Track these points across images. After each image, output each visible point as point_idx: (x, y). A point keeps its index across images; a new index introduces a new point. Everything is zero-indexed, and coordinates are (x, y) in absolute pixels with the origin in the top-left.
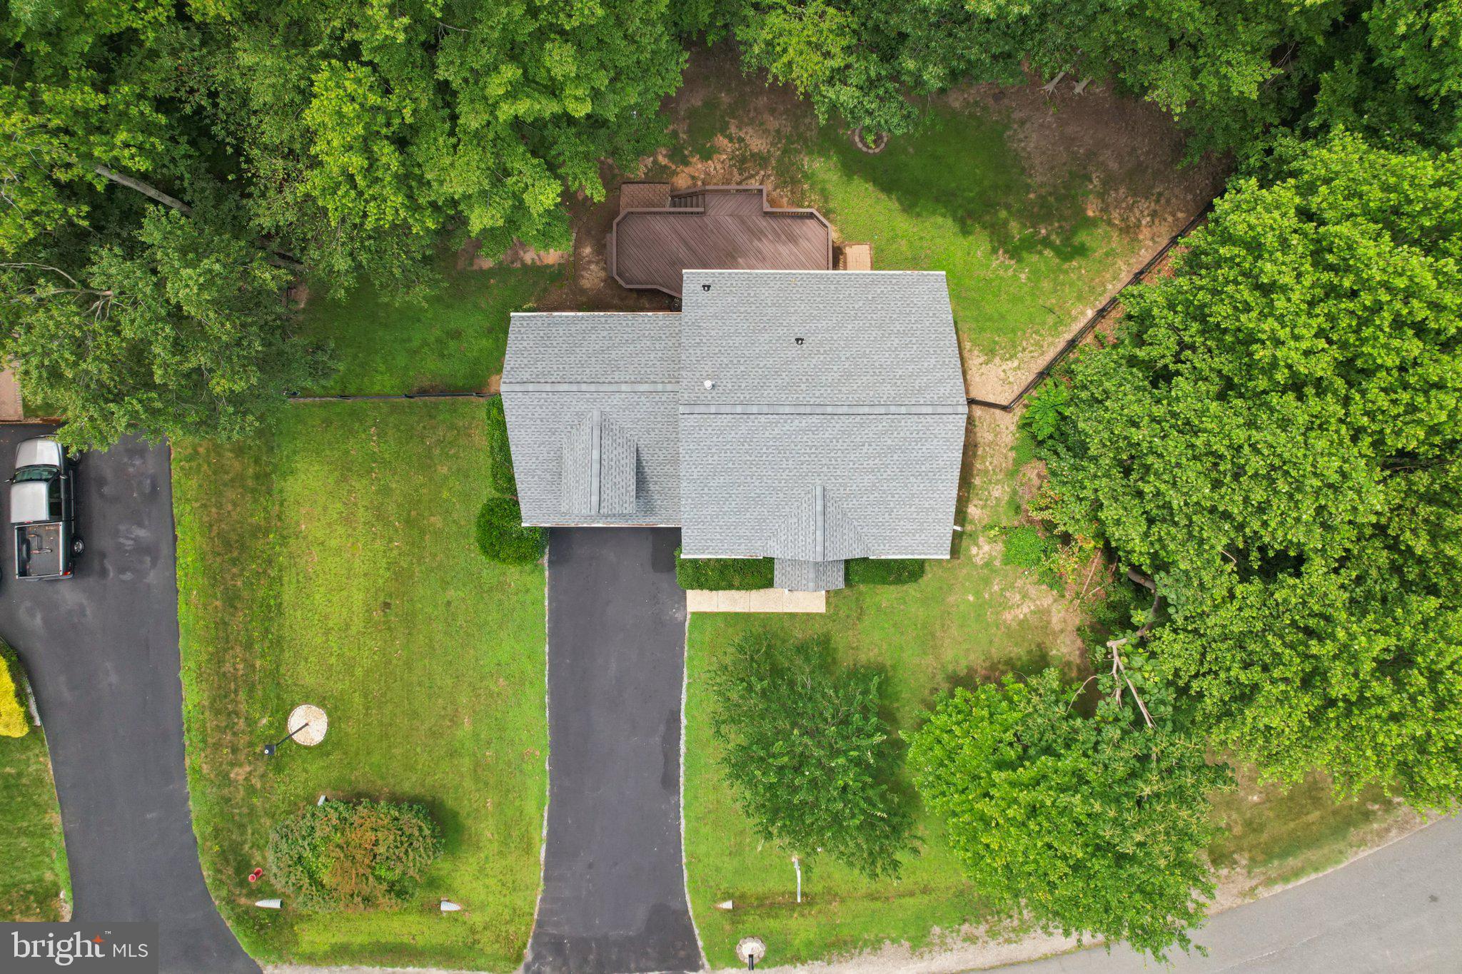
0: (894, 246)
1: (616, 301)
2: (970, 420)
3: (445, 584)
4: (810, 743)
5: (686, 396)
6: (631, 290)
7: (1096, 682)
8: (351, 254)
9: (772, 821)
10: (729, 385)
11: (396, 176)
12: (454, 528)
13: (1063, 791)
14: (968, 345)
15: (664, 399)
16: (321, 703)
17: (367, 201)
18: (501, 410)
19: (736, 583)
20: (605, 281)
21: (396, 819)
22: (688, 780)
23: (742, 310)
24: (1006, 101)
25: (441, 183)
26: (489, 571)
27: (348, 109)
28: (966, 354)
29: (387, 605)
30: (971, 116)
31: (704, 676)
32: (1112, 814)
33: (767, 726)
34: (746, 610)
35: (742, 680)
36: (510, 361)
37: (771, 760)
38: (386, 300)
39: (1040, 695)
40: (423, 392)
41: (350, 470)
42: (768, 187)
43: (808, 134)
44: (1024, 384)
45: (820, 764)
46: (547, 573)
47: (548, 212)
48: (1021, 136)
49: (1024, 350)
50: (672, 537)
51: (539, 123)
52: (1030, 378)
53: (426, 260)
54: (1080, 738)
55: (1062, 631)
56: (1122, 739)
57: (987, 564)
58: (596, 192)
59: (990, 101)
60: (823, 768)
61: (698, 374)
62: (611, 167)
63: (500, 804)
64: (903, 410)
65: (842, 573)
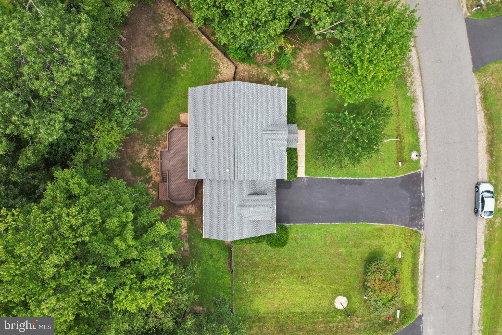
0: (180, 105)
1: (200, 201)
2: (241, 80)
3: (295, 258)
4: (348, 136)
5: (232, 178)
6: (196, 196)
7: (328, 39)
8: (182, 294)
9: (374, 149)
10: (228, 163)
11: (155, 279)
12: (277, 255)
13: (364, 51)
14: (215, 80)
15: (233, 185)
16: (334, 298)
17: (164, 289)
18: (237, 241)
19: (295, 160)
20: (193, 205)
21: (372, 273)
22: (360, 176)
23: (202, 158)
24: (129, 65)
25: (157, 264)
26: (291, 243)
27: (130, 298)
28: (218, 80)
29: (302, 277)
30: (134, 77)
31: (326, 171)
32: (372, 35)
33: (342, 151)
34: (304, 157)
35: (327, 158)
36: (219, 238)
37: (354, 149)
38: (199, 281)
39: (333, 58)
40: (231, 266)
41: (257, 291)
42: (160, 149)
43: (141, 134)
44: (228, 61)
45: (355, 133)
46: (292, 224)
47: (167, 226)
48: (142, 60)
49: (216, 60)
50: (280, 183)
51: (135, 231)
52: (226, 59)
53: (185, 268)
54: (347, 45)
55: (312, 50)
56: (348, 30)
57: (289, 75)
58: (160, 210)
59: (129, 70)
60: (357, 132)
61: (224, 174)
62: (153, 203)
63: (367, 239)
64: (236, 103)
65: (292, 125)
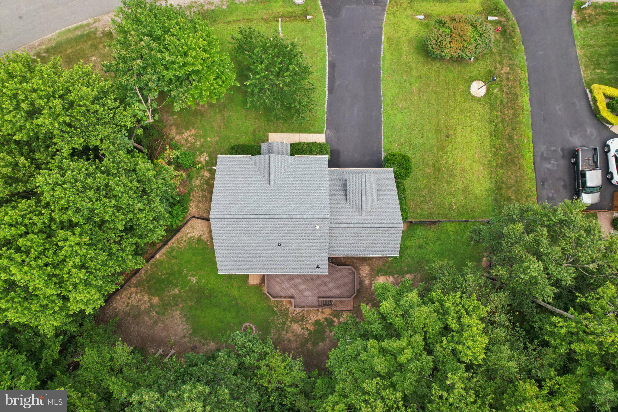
0: (239, 284)
1: (355, 261)
2: (209, 212)
3: (424, 145)
4: (275, 81)
5: (327, 222)
6: (349, 266)
7: (158, 105)
8: (466, 281)
9: (291, 50)
10: (309, 227)
11: (449, 314)
12: (420, 167)
13: (173, 62)
14: (209, 243)
15: (336, 221)
16: (473, 98)
17: (460, 303)
18: (402, 215)
19: (305, 145)
20: (359, 269)
21: (442, 51)
22: (325, 67)
23: (303, 258)
24: (191, 346)
25: (430, 312)
26: (406, 150)
27: (470, 343)
28: (209, 239)
29: (447, 136)
30: (206, 339)
31: (318, 108)
32: (153, 52)
33: (293, 88)
34: (301, 134)
35: (303, 106)
36: (399, 236)
37: (291, 74)
38: (450, 262)
39: (181, 100)
40: (434, 223)
41: (463, 191)
42: (292, 309)
43: (275, 331)
44: (186, 227)
45: (272, 72)
46: (383, 149)
47: (385, 300)
48: (185, 331)
49: (185, 241)
50: (332, 164)
51: (390, 337)
52: (183, 229)
53: (435, 279)
54: (165, 83)
55: (171, 125)
56: (148, 82)
57: (202, 152)
58: (365, 308)
59: (197, 345)
60: (270, 71)
61: (322, 231)
62: (357, 317)
63: (401, 57)
64: (237, 216)
65: (262, 149)
